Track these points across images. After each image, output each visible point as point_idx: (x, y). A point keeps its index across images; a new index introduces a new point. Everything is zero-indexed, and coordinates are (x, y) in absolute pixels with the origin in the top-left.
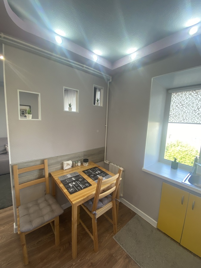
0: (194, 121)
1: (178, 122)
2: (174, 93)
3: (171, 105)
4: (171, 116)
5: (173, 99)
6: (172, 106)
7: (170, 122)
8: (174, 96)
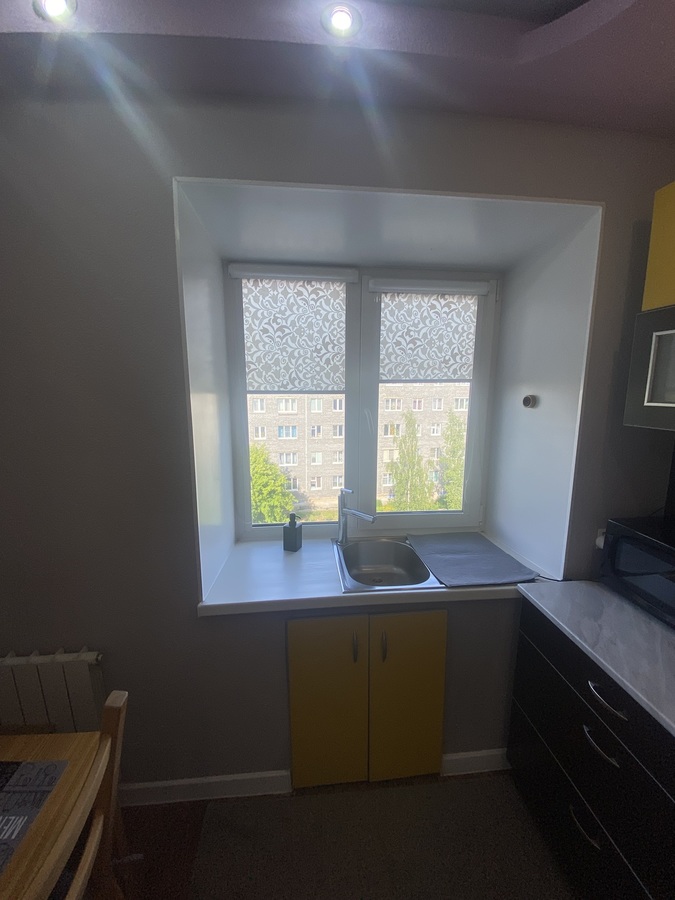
0: (318, 385)
1: (276, 389)
2: (248, 280)
3: (245, 327)
4: (253, 367)
5: (249, 303)
6: (251, 330)
7: (251, 389)
8: (251, 292)
